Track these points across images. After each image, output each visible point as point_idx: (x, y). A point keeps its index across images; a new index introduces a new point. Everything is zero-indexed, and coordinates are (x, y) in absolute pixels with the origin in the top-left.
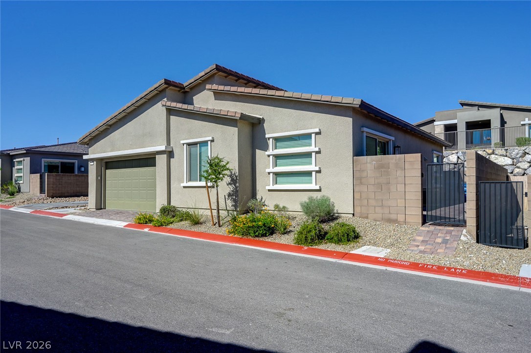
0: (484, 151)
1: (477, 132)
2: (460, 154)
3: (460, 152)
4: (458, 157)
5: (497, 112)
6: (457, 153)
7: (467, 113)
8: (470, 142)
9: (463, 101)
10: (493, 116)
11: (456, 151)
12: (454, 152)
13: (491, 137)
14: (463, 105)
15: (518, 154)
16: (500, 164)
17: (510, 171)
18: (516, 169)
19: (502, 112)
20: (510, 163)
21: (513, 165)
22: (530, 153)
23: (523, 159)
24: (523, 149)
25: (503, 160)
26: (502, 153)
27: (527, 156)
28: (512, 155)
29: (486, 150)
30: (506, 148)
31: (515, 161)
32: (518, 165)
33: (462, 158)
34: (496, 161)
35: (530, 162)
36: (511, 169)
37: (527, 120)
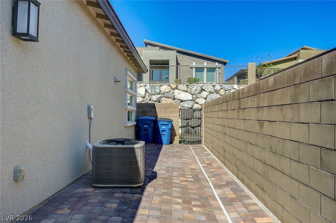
0: (169, 85)
1: (157, 72)
2: (148, 87)
3: (148, 85)
4: (146, 91)
5: (173, 54)
6: (145, 86)
7: (151, 51)
9: (147, 41)
10: (171, 57)
11: (145, 84)
12: (142, 85)
13: (169, 76)
15: (196, 90)
16: (182, 99)
17: (190, 107)
18: (195, 105)
19: (177, 54)
20: (191, 98)
21: (192, 100)
22: (206, 90)
23: (201, 95)
24: (201, 86)
25: (185, 96)
26: (184, 89)
27: (204, 92)
28: (192, 90)
29: (170, 85)
30: (187, 84)
31: (194, 96)
32: (197, 101)
33: (149, 91)
34: (179, 96)
35: (205, 99)
36: (191, 104)
37: (194, 64)
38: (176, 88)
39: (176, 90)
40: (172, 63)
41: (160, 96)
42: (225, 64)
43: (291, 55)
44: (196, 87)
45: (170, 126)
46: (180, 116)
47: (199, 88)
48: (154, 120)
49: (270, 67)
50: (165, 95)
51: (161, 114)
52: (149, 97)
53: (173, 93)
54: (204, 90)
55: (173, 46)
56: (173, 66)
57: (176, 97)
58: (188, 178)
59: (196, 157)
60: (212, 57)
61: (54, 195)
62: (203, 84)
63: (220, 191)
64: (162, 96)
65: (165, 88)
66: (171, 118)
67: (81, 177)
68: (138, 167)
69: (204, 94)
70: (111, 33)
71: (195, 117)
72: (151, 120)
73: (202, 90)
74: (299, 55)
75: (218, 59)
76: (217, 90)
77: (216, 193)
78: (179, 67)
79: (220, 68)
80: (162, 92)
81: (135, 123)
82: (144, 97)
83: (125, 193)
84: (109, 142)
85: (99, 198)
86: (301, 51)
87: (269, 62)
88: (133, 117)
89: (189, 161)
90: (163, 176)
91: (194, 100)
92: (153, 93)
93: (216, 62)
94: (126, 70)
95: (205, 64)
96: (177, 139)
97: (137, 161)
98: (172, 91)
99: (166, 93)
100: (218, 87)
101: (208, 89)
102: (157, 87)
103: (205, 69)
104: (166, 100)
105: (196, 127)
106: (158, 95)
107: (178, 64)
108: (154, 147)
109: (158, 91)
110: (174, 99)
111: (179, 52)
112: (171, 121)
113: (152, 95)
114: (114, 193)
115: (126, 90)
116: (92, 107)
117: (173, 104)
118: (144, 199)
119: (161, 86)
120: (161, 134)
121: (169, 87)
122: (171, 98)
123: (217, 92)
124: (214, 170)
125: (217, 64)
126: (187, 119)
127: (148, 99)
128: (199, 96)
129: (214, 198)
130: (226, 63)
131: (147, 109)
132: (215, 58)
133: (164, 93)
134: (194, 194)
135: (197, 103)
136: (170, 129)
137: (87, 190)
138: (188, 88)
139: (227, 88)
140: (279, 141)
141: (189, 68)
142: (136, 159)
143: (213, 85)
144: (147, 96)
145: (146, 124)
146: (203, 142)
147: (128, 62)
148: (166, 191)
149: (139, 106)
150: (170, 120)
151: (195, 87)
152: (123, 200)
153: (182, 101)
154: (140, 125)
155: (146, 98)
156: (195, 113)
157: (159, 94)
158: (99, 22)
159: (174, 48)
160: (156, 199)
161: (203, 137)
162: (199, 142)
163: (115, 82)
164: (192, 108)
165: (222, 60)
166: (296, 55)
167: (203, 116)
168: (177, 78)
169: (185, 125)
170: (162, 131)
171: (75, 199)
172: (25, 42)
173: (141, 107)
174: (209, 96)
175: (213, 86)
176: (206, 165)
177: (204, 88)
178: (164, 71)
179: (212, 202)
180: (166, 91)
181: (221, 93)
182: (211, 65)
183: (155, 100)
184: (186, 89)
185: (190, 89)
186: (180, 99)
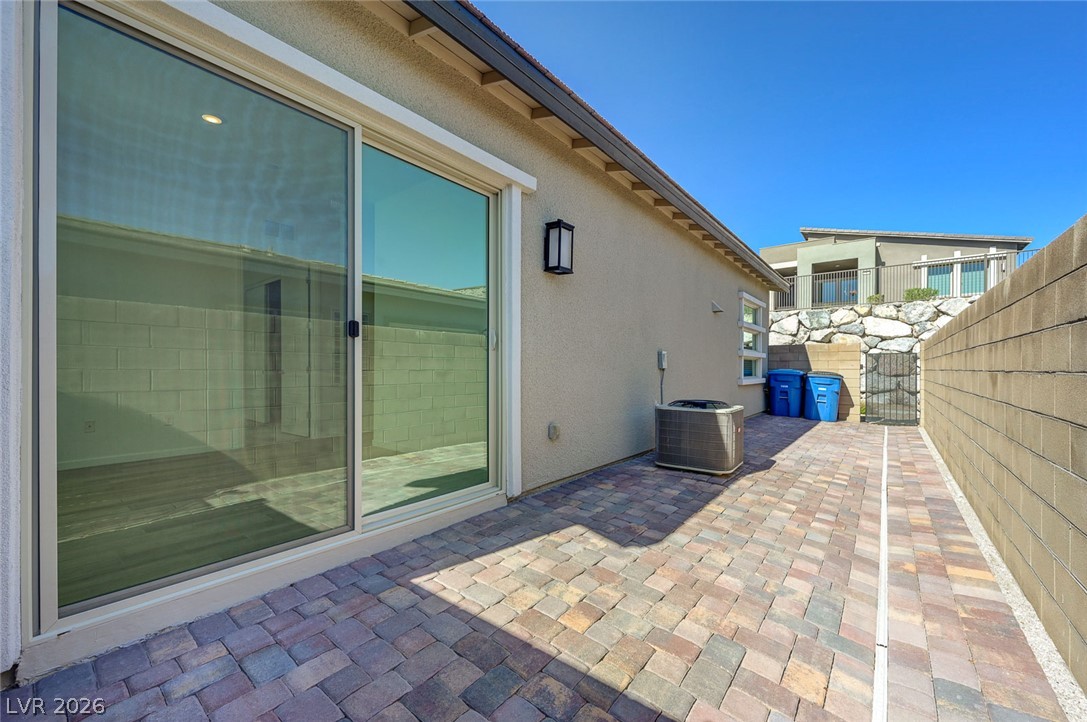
0: (852, 309)
1: (829, 286)
2: (803, 316)
3: (804, 312)
4: (800, 322)
5: (869, 245)
6: (797, 314)
7: (814, 248)
8: (818, 299)
9: (808, 230)
10: (863, 251)
11: (796, 311)
12: (792, 312)
13: (857, 290)
14: (806, 236)
15: (922, 315)
16: (886, 334)
17: (905, 349)
19: (878, 243)
20: (909, 333)
21: (911, 336)
22: (950, 312)
23: (935, 323)
24: (936, 305)
25: (893, 327)
26: (888, 314)
28: (911, 316)
29: (857, 308)
30: (897, 304)
31: (916, 328)
32: (923, 336)
33: (807, 323)
34: (876, 329)
36: (908, 344)
37: (924, 258)
38: (870, 313)
39: (869, 318)
40: (866, 263)
41: (829, 330)
42: (1020, 246)
44: (922, 308)
45: (836, 387)
46: (861, 367)
47: (931, 309)
48: (801, 376)
50: (843, 328)
51: (818, 364)
52: (805, 334)
53: (861, 323)
54: (944, 313)
55: (867, 229)
56: (867, 270)
57: (868, 332)
58: (838, 479)
59: (885, 450)
60: (977, 237)
61: (602, 467)
62: (941, 301)
63: (897, 511)
64: (835, 330)
65: (842, 315)
66: (840, 373)
67: (648, 452)
68: (723, 444)
70: (704, 235)
75: (998, 237)
77: (885, 512)
78: (882, 269)
79: (1005, 258)
80: (836, 324)
81: (764, 381)
82: (795, 335)
83: (698, 480)
84: (686, 403)
85: (659, 479)
88: (760, 369)
89: (863, 453)
90: (784, 470)
91: (915, 334)
92: (815, 325)
93: (992, 246)
94: (739, 291)
95: (957, 254)
96: (855, 413)
98: (859, 321)
99: (844, 324)
102: (824, 315)
103: (957, 268)
104: (844, 339)
106: (826, 330)
107: (880, 264)
108: (797, 424)
109: (826, 322)
110: (864, 335)
111: (880, 238)
112: (840, 379)
113: (812, 330)
114: (682, 478)
115: (740, 325)
116: (664, 352)
118: (727, 493)
119: (832, 312)
120: (816, 400)
121: (853, 312)
122: (856, 334)
124: (915, 474)
125: (993, 250)
126: (896, 376)
127: (803, 338)
129: (876, 518)
130: (1026, 245)
131: (789, 356)
132: (987, 237)
133: (840, 325)
134: (831, 504)
136: (839, 393)
137: (646, 469)
138: (898, 311)
141: (912, 268)
142: (719, 431)
143: (970, 299)
144: (801, 333)
145: (785, 382)
146: (922, 422)
147: (746, 276)
148: (775, 490)
149: (773, 351)
150: (837, 375)
151: (918, 309)
152: (691, 489)
153: (883, 339)
154: (773, 383)
155: (799, 336)
157: (829, 327)
158: (678, 225)
159: (870, 232)
160: (748, 497)
161: (922, 411)
162: (916, 422)
163: (715, 312)
164: (910, 352)
165: (1011, 239)
167: (923, 368)
168: (877, 292)
169: (893, 387)
170: (819, 395)
171: (626, 476)
172: (561, 276)
173: (776, 353)
176: (899, 464)
177: (943, 308)
178: (845, 282)
180: (845, 321)
182: (976, 254)
183: (819, 339)
184: (894, 313)
185: (906, 314)
186: (877, 334)
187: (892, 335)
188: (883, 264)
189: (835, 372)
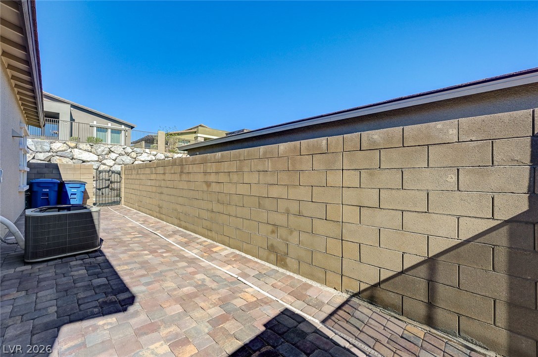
0: (64, 143)
5: (67, 108)
10: (62, 110)
13: (58, 131)
15: (103, 151)
16: (84, 159)
18: (102, 166)
19: (72, 109)
20: (97, 159)
21: (98, 161)
22: (115, 152)
23: (108, 156)
24: (109, 147)
25: (89, 156)
26: (87, 149)
27: (112, 154)
29: (67, 143)
30: (91, 144)
31: (101, 157)
32: (104, 162)
33: (33, 148)
34: (80, 156)
35: (114, 160)
36: (97, 165)
37: (95, 123)
38: (76, 147)
39: (75, 149)
40: (64, 117)
41: (50, 154)
42: (132, 128)
43: (192, 129)
44: (103, 148)
45: (81, 189)
46: (94, 178)
47: (107, 149)
48: (58, 183)
49: (176, 137)
50: (59, 153)
51: (67, 176)
52: (31, 154)
53: (71, 152)
54: (112, 152)
55: (66, 99)
56: (65, 122)
57: (75, 157)
58: (135, 235)
59: (126, 217)
60: (117, 119)
62: (111, 146)
63: (172, 239)
64: (54, 154)
65: (58, 146)
66: (84, 180)
69: (113, 156)
71: (101, 178)
72: (54, 183)
73: (110, 151)
74: (198, 130)
75: (125, 122)
76: (128, 153)
78: (73, 123)
79: (127, 131)
80: (54, 150)
81: (27, 188)
86: (199, 127)
87: (175, 132)
88: (25, 179)
89: (121, 221)
91: (100, 160)
92: (40, 150)
93: (122, 125)
94: (20, 122)
95: (109, 124)
97: (94, 225)
98: (69, 150)
99: (60, 151)
100: (129, 150)
101: (117, 151)
102: (46, 144)
103: (109, 130)
105: (103, 188)
106: (47, 153)
107: (72, 120)
109: (48, 148)
110: (73, 159)
111: (74, 107)
112: (84, 184)
113: (37, 152)
115: (21, 147)
117: (71, 165)
119: (51, 143)
120: (70, 197)
121: (65, 145)
122: (68, 157)
123: (128, 154)
124: (154, 224)
125: (123, 127)
127: (29, 157)
128: (106, 157)
129: (171, 244)
130: (134, 127)
131: (46, 170)
132: (121, 120)
133: (58, 151)
134: (153, 245)
135: (104, 164)
136: (83, 192)
138: (92, 148)
139: (138, 151)
140: (226, 195)
141: (89, 126)
145: (46, 188)
146: (123, 202)
148: (126, 248)
150: (83, 182)
151: (101, 148)
153: (84, 162)
154: (35, 189)
156: (101, 174)
157: (49, 152)
158: (3, 62)
161: (123, 198)
164: (97, 169)
165: (129, 123)
166: (196, 130)
170: (72, 194)
173: (34, 168)
174: (119, 158)
175: (124, 149)
177: (112, 149)
178: (53, 126)
179: (173, 247)
180: (61, 149)
181: (132, 155)
182: (117, 126)
183: (43, 159)
184: (89, 148)
185: (96, 150)
186: (81, 159)
187: (89, 160)
188: (74, 120)
189: (79, 180)
